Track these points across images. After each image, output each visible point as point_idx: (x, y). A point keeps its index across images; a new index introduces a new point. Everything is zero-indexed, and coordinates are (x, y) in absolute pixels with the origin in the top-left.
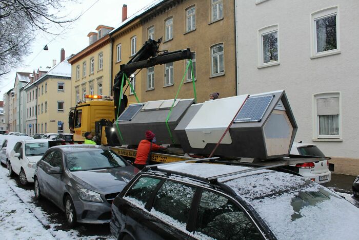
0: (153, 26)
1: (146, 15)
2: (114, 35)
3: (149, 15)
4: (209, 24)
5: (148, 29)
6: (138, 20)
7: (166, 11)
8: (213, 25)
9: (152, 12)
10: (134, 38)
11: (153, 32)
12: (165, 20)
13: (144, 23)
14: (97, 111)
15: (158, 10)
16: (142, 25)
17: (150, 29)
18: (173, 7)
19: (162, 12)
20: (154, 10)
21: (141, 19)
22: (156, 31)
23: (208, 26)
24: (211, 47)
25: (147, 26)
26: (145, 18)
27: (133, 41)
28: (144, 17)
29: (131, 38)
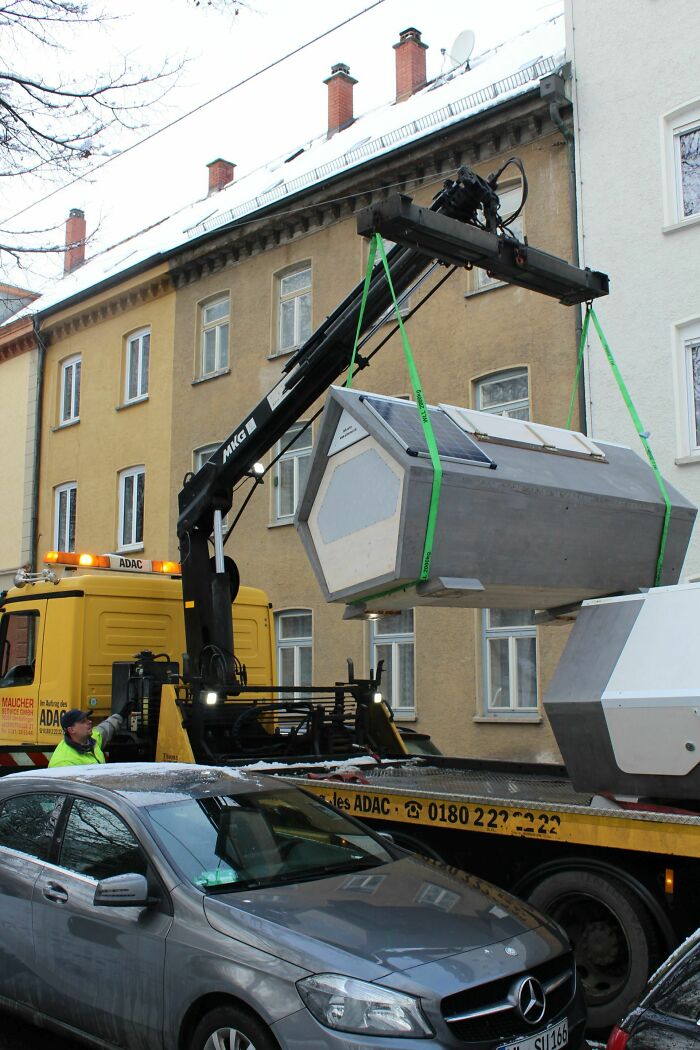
0: (226, 293)
1: (198, 252)
2: (50, 322)
3: (211, 252)
4: (468, 298)
5: (202, 305)
6: (164, 269)
7: (284, 240)
8: (486, 299)
9: (223, 241)
10: (140, 337)
11: (226, 318)
12: (279, 276)
13: (187, 281)
14: (109, 619)
15: (253, 234)
16: (176, 287)
17: (209, 307)
18: (313, 229)
19: (264, 243)
20: (235, 237)
21: (174, 264)
22: (236, 311)
23: (462, 301)
24: (476, 382)
25: (196, 291)
26: (194, 262)
27: (134, 350)
28: (189, 257)
29: (125, 337)
